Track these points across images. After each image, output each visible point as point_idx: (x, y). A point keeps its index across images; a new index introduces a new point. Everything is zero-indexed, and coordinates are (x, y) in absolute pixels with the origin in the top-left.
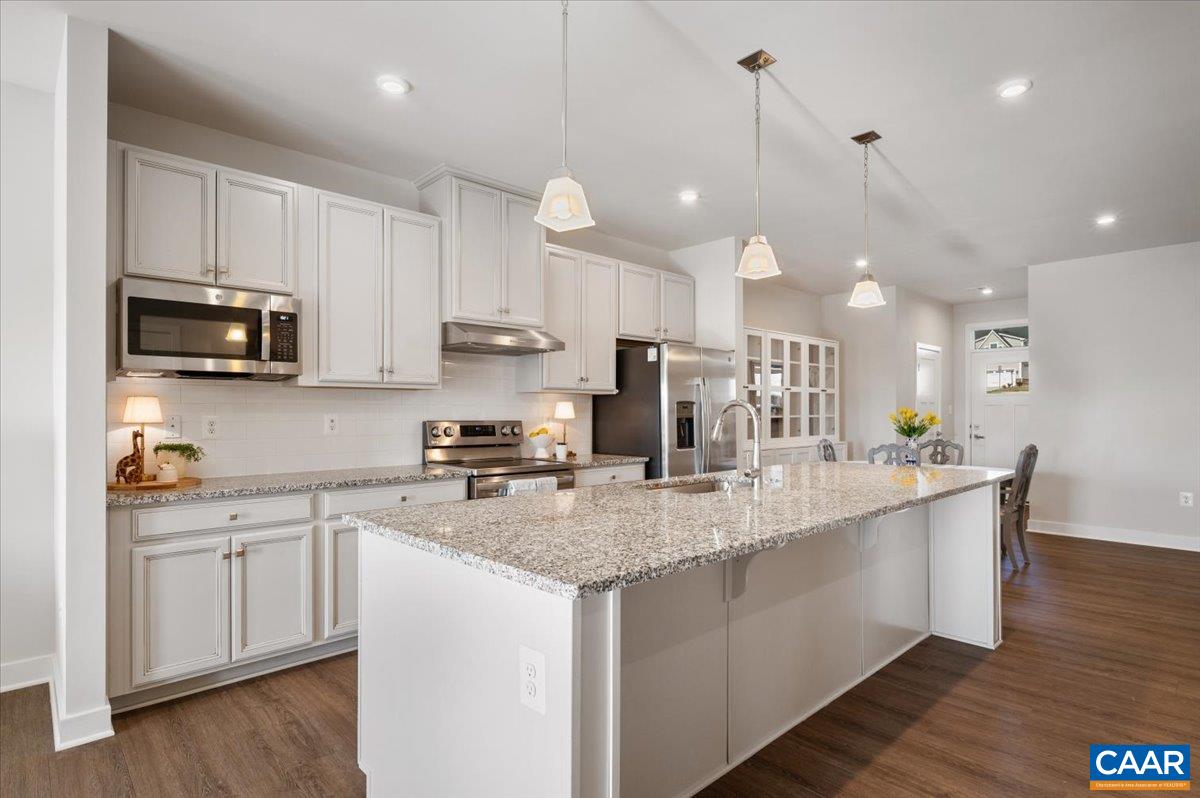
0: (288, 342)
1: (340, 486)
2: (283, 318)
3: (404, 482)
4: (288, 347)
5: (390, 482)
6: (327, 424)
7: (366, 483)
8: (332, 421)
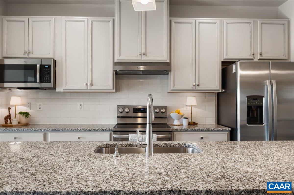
0: (48, 76)
1: (53, 130)
2: (46, 67)
3: (79, 131)
4: (48, 77)
5: (73, 130)
6: (79, 106)
7: (63, 130)
8: (80, 105)
